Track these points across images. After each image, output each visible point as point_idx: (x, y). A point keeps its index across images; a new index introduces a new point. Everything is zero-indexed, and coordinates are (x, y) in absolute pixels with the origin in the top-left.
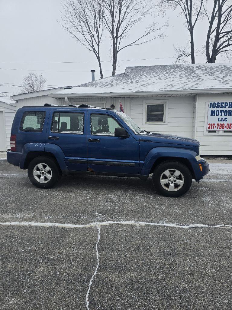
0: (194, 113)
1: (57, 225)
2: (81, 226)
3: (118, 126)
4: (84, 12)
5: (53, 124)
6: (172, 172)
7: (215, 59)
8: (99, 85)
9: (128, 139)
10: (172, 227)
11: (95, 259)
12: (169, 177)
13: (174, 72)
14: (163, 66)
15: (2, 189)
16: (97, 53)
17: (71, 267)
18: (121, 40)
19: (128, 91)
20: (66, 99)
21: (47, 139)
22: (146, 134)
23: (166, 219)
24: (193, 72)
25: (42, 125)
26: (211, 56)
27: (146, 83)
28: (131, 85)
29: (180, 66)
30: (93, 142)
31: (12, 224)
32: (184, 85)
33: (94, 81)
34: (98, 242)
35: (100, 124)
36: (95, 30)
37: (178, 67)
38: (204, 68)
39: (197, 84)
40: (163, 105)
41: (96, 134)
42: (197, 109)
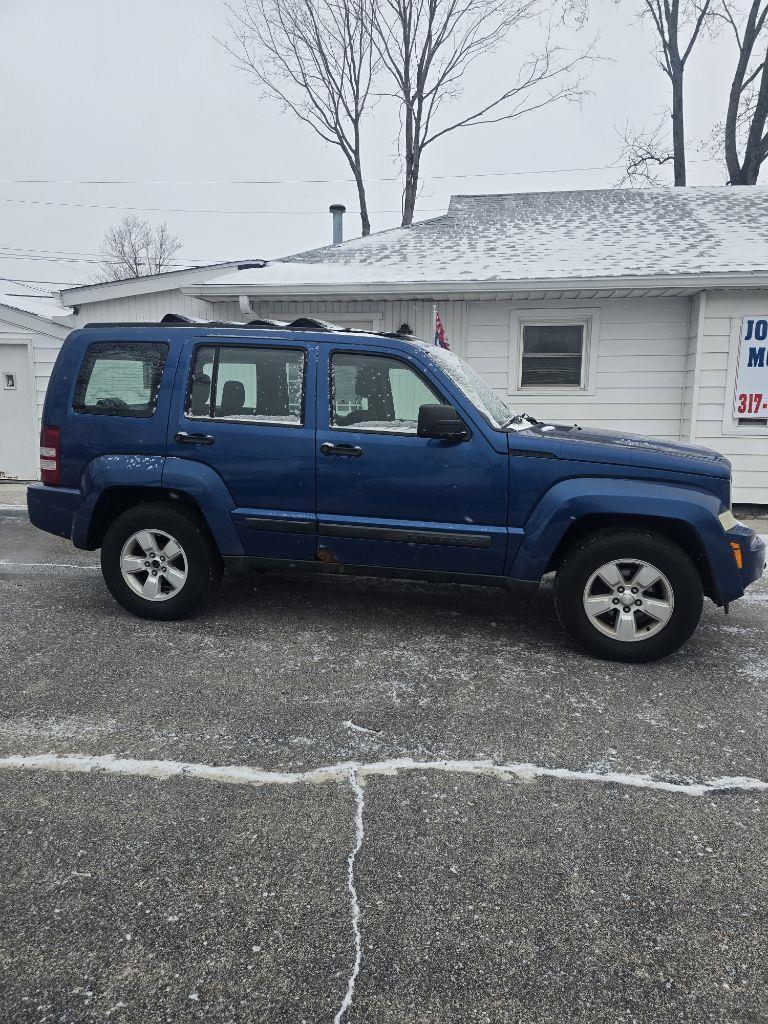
0: (689, 354)
1: (199, 770)
2: (291, 779)
3: (430, 399)
4: (309, 8)
5: (195, 387)
6: (630, 572)
7: (756, 172)
8: (358, 257)
9: (465, 446)
10: (641, 789)
11: (345, 933)
12: (615, 589)
13: (619, 213)
14: (580, 193)
15: (8, 619)
16: (351, 148)
17: (250, 967)
18: (435, 105)
19: (458, 278)
20: (244, 302)
21: (171, 441)
22: (531, 429)
23: (614, 752)
24: (686, 213)
25: (154, 391)
26: (741, 162)
27: (520, 249)
28: (470, 256)
29: (640, 195)
30: (338, 455)
31: (29, 762)
32: (658, 258)
33: (341, 241)
34: (355, 851)
35: (361, 392)
36: (347, 71)
37: (630, 196)
38: (723, 202)
39: (701, 254)
40: (582, 327)
41: (348, 427)
42: (702, 344)
